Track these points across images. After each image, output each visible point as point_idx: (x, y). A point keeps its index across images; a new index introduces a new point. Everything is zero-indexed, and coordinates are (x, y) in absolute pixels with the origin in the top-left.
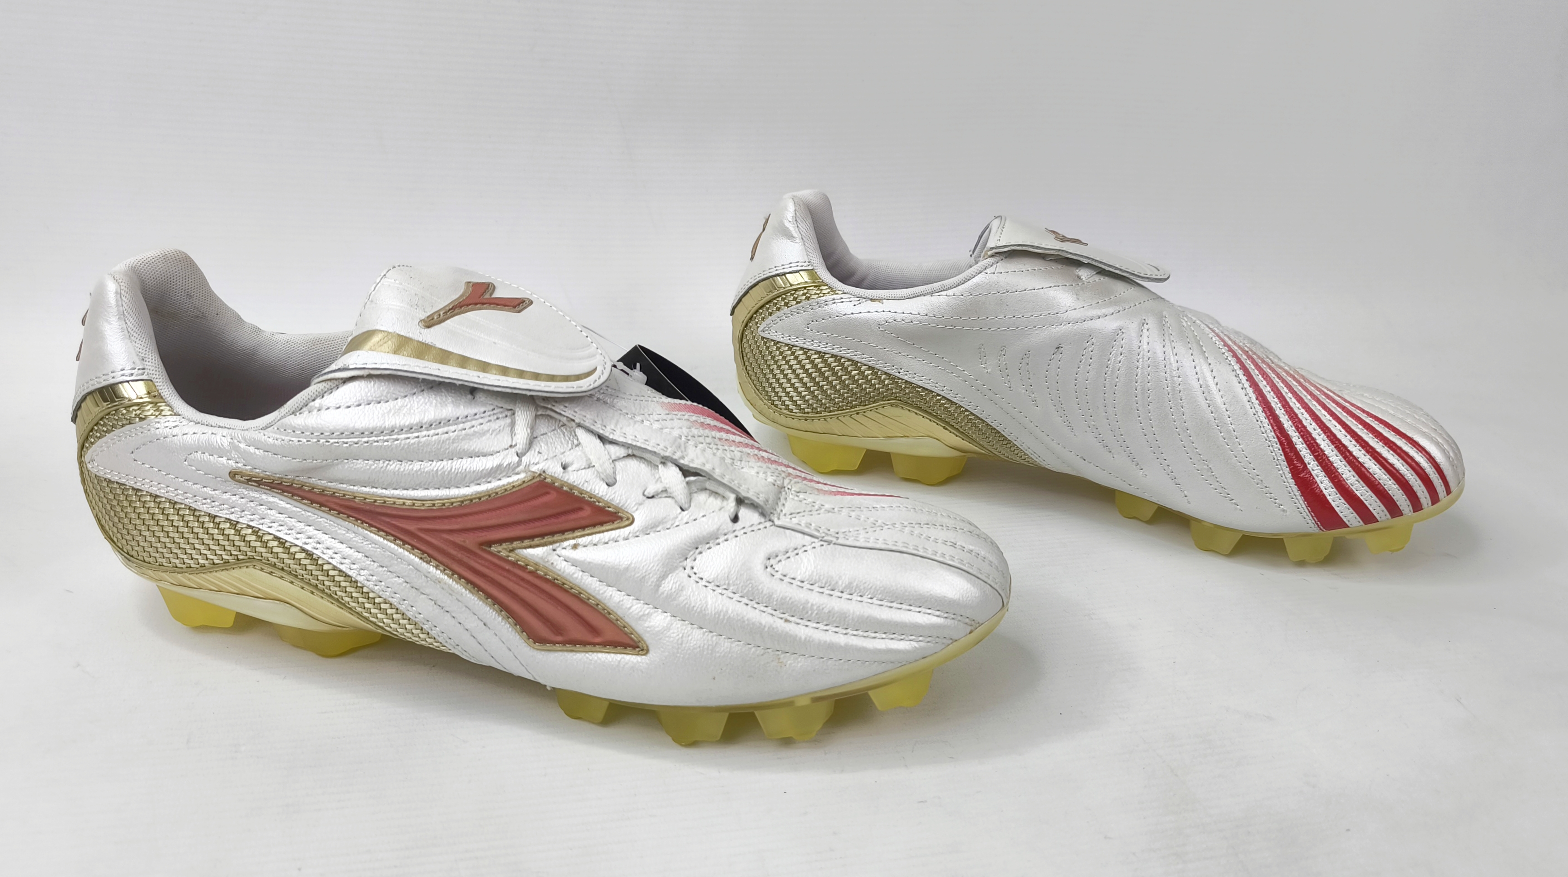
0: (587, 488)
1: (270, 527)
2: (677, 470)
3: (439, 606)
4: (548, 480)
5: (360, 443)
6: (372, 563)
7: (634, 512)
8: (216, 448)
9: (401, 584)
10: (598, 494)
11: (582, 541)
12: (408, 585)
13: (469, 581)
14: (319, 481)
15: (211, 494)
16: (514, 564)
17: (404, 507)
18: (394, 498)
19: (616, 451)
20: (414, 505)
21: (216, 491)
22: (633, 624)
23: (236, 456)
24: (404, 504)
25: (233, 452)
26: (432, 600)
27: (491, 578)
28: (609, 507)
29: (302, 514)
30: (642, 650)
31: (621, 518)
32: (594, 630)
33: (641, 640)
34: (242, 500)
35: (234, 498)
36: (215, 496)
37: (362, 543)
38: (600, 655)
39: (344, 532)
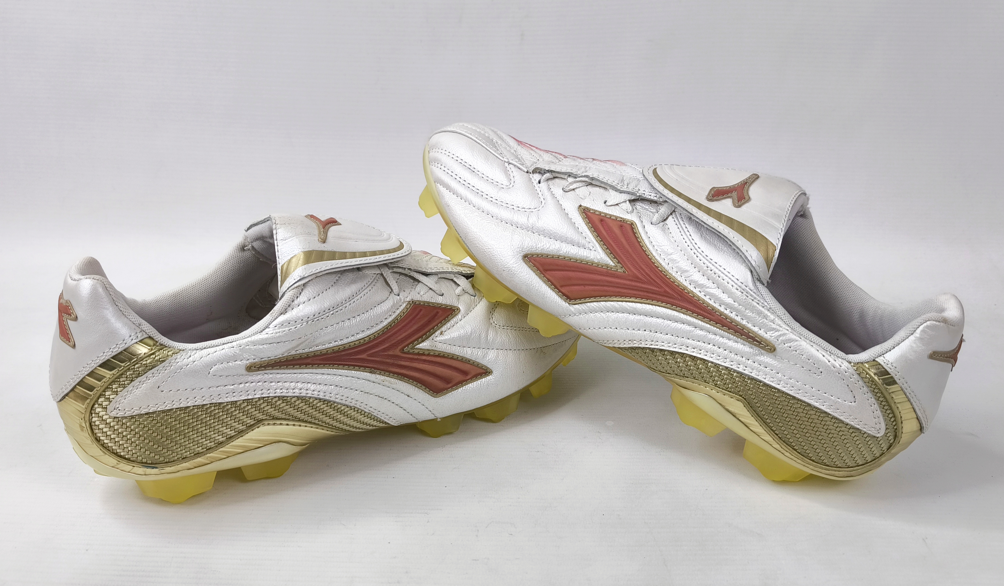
0: (433, 301)
1: (275, 393)
2: (463, 277)
3: (381, 397)
4: (417, 303)
5: (330, 315)
6: (341, 388)
7: (458, 305)
8: (232, 356)
9: (359, 394)
10: (439, 302)
11: (443, 329)
12: (363, 392)
13: (398, 374)
14: (303, 351)
15: (232, 388)
16: (418, 354)
17: (355, 346)
18: (348, 343)
19: (435, 278)
20: (360, 342)
21: (234, 385)
22: (481, 362)
23: (247, 356)
24: (355, 344)
25: (245, 354)
26: (376, 396)
27: (411, 367)
28: (447, 307)
29: (293, 377)
30: (490, 373)
31: (454, 310)
32: (465, 373)
33: (488, 368)
34: (252, 384)
35: (247, 385)
36: (235, 388)
37: (333, 378)
38: (470, 385)
39: (321, 377)
